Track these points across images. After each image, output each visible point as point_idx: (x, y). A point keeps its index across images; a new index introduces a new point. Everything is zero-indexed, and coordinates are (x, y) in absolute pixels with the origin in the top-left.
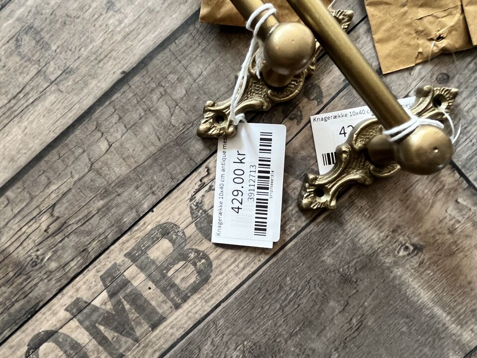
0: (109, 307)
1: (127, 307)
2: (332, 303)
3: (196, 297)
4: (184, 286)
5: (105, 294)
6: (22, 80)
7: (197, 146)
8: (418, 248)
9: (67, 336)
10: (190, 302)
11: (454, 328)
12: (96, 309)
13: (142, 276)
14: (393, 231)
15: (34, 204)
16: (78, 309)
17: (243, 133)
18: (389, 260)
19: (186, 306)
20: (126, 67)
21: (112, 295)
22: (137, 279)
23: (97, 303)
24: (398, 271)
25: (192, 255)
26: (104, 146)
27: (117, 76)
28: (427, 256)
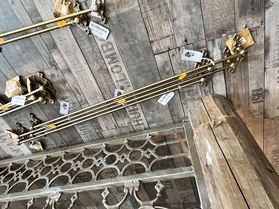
0: (111, 59)
1: (111, 57)
2: (122, 25)
3: (113, 46)
4: (111, 47)
5: (108, 59)
6: (73, 57)
7: (90, 36)
8: (118, 7)
9: (113, 67)
10: (114, 47)
11: (134, 6)
12: (110, 61)
13: (108, 52)
14: (114, 9)
15: (92, 63)
16: (109, 63)
17: (90, 28)
18: (119, 12)
19: (114, 48)
20: (75, 41)
21: (109, 58)
22: (108, 53)
23: (109, 61)
24: (121, 12)
25: (107, 44)
26: (86, 49)
27: (76, 43)
28: (120, 5)
